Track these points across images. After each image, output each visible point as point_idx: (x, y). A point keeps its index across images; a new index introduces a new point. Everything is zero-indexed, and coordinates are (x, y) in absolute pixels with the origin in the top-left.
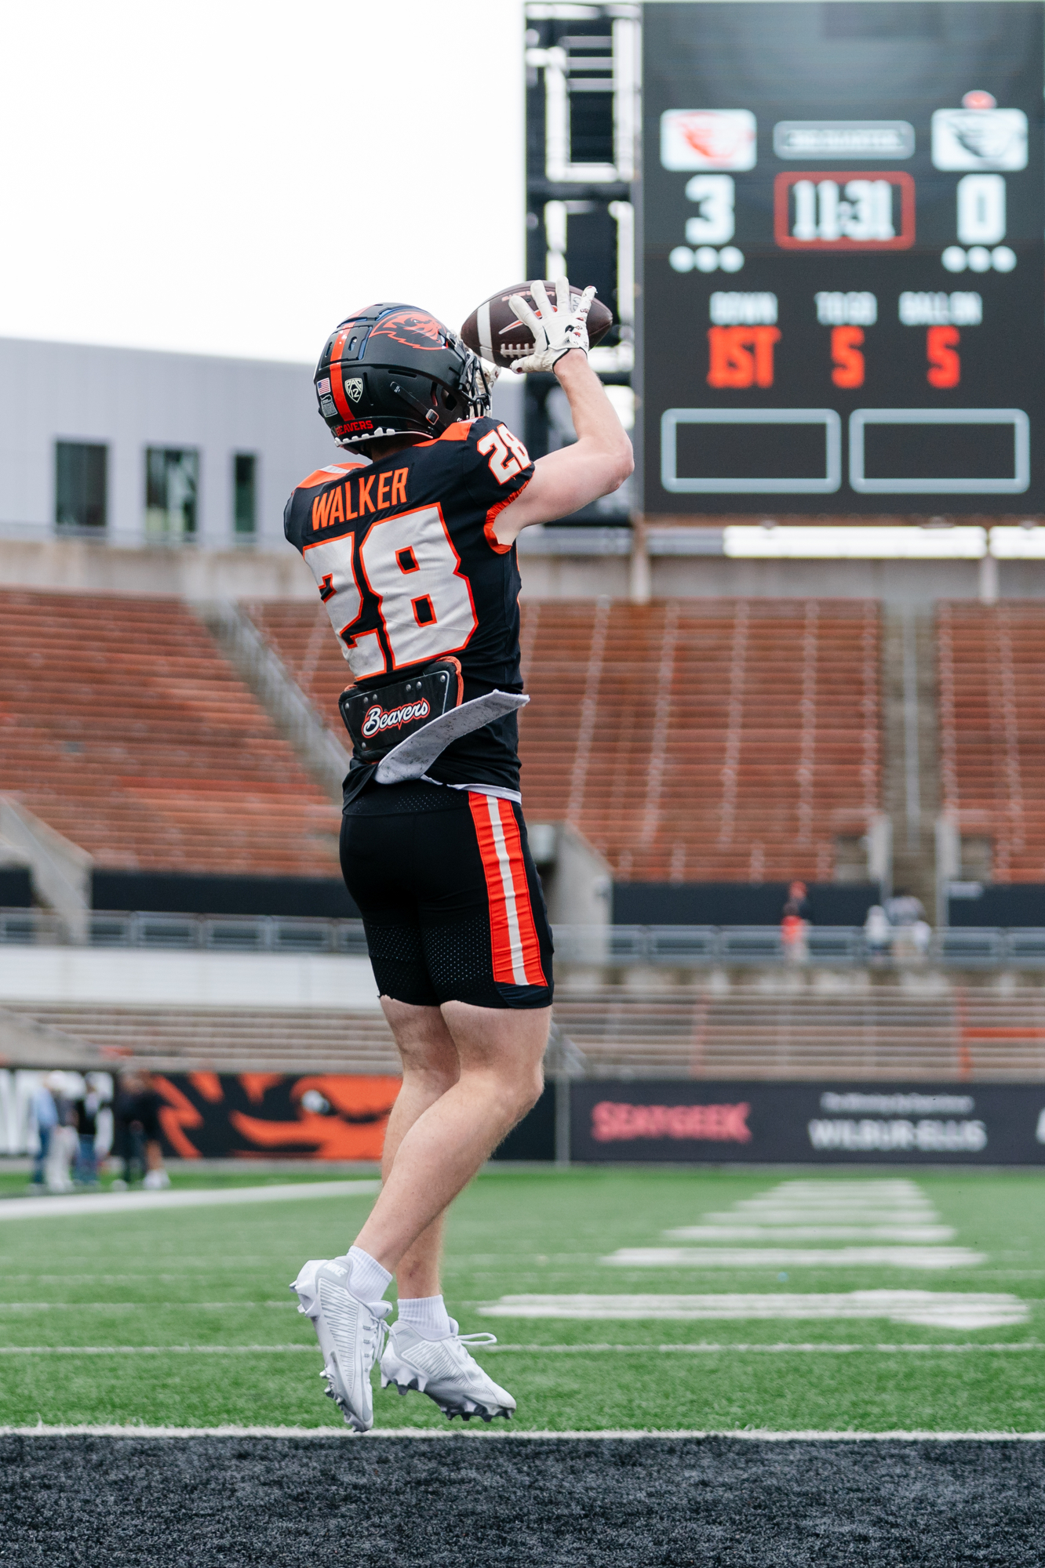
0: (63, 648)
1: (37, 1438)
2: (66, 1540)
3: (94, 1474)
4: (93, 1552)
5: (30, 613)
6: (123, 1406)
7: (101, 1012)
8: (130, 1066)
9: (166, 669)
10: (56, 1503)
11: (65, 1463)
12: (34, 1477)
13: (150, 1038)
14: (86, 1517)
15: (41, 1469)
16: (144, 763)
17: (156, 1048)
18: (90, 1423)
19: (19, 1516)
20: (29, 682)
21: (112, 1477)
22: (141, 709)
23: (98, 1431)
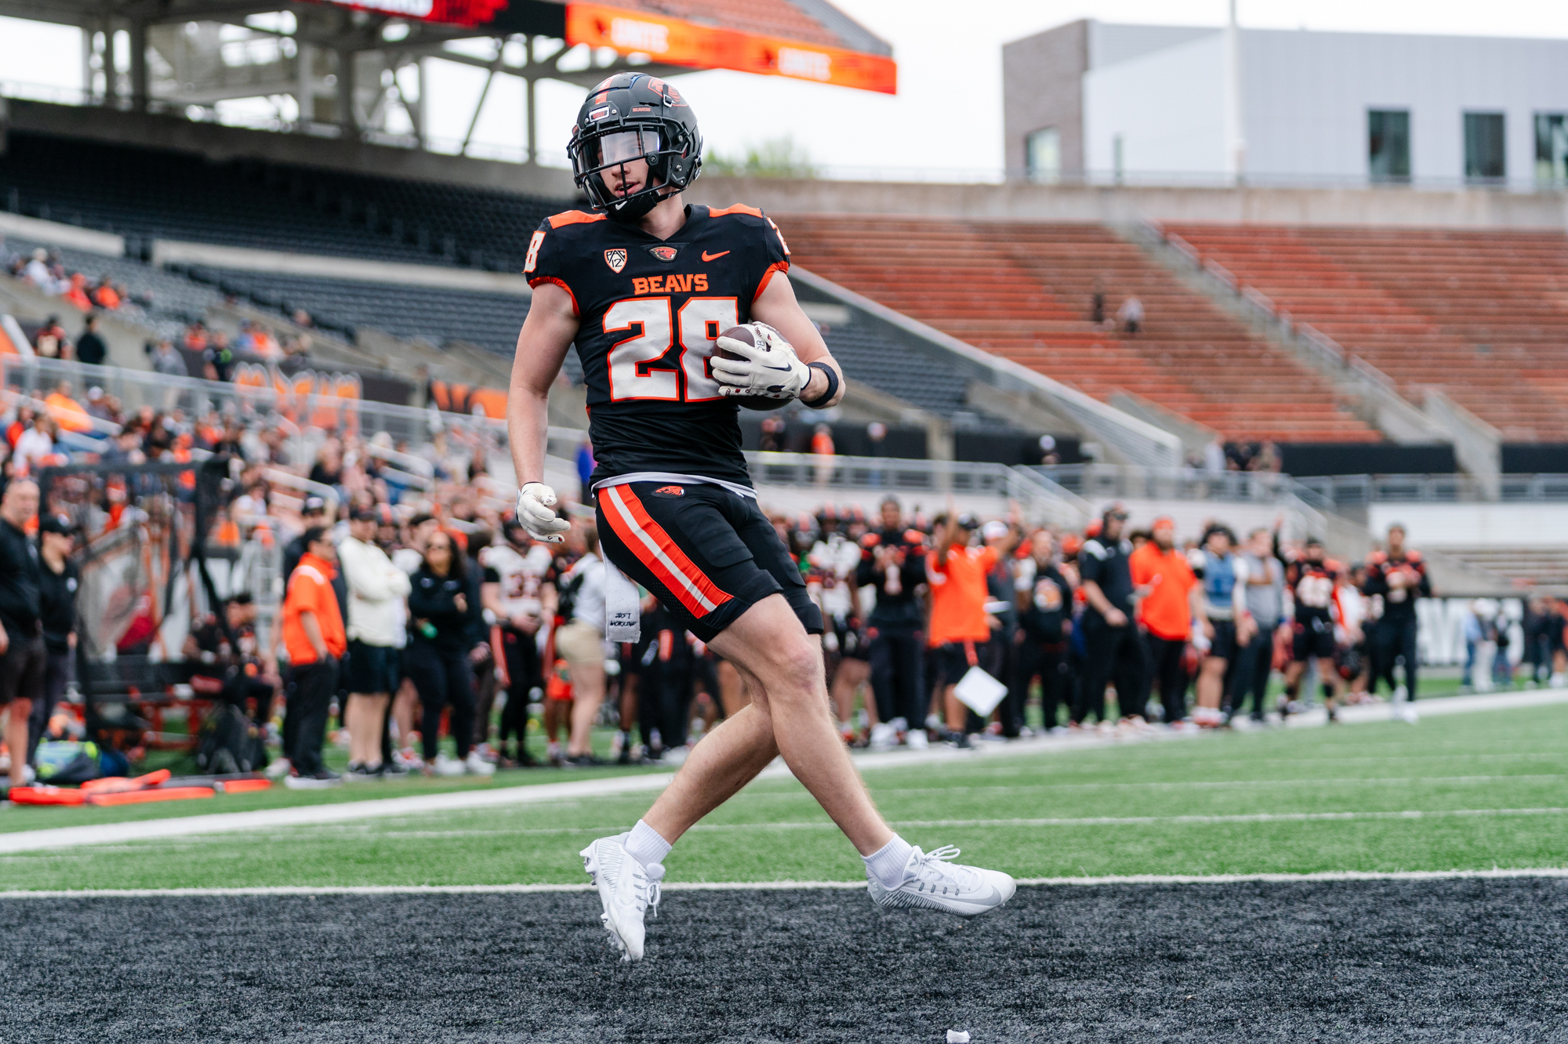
0: (1474, 272)
1: (1494, 880)
2: (1525, 956)
3: (1541, 906)
4: (1547, 965)
5: (1445, 246)
6: (1558, 854)
7: (1511, 552)
8: (1536, 595)
9: (1555, 285)
10: (1514, 928)
11: (1517, 898)
12: (1494, 909)
13: (1551, 572)
14: (1538, 939)
15: (1499, 903)
16: (1540, 359)
17: (1556, 579)
18: (1534, 867)
19: (1487, 938)
20: (1398, 300)
21: (1556, 907)
22: (1536, 317)
23: (1540, 873)
